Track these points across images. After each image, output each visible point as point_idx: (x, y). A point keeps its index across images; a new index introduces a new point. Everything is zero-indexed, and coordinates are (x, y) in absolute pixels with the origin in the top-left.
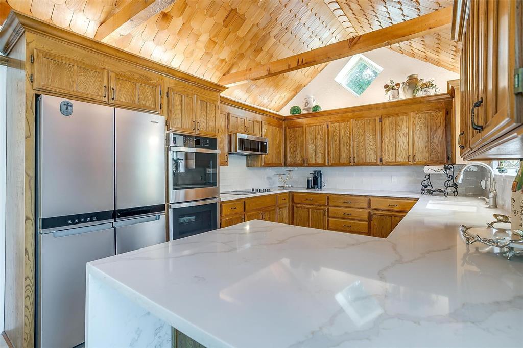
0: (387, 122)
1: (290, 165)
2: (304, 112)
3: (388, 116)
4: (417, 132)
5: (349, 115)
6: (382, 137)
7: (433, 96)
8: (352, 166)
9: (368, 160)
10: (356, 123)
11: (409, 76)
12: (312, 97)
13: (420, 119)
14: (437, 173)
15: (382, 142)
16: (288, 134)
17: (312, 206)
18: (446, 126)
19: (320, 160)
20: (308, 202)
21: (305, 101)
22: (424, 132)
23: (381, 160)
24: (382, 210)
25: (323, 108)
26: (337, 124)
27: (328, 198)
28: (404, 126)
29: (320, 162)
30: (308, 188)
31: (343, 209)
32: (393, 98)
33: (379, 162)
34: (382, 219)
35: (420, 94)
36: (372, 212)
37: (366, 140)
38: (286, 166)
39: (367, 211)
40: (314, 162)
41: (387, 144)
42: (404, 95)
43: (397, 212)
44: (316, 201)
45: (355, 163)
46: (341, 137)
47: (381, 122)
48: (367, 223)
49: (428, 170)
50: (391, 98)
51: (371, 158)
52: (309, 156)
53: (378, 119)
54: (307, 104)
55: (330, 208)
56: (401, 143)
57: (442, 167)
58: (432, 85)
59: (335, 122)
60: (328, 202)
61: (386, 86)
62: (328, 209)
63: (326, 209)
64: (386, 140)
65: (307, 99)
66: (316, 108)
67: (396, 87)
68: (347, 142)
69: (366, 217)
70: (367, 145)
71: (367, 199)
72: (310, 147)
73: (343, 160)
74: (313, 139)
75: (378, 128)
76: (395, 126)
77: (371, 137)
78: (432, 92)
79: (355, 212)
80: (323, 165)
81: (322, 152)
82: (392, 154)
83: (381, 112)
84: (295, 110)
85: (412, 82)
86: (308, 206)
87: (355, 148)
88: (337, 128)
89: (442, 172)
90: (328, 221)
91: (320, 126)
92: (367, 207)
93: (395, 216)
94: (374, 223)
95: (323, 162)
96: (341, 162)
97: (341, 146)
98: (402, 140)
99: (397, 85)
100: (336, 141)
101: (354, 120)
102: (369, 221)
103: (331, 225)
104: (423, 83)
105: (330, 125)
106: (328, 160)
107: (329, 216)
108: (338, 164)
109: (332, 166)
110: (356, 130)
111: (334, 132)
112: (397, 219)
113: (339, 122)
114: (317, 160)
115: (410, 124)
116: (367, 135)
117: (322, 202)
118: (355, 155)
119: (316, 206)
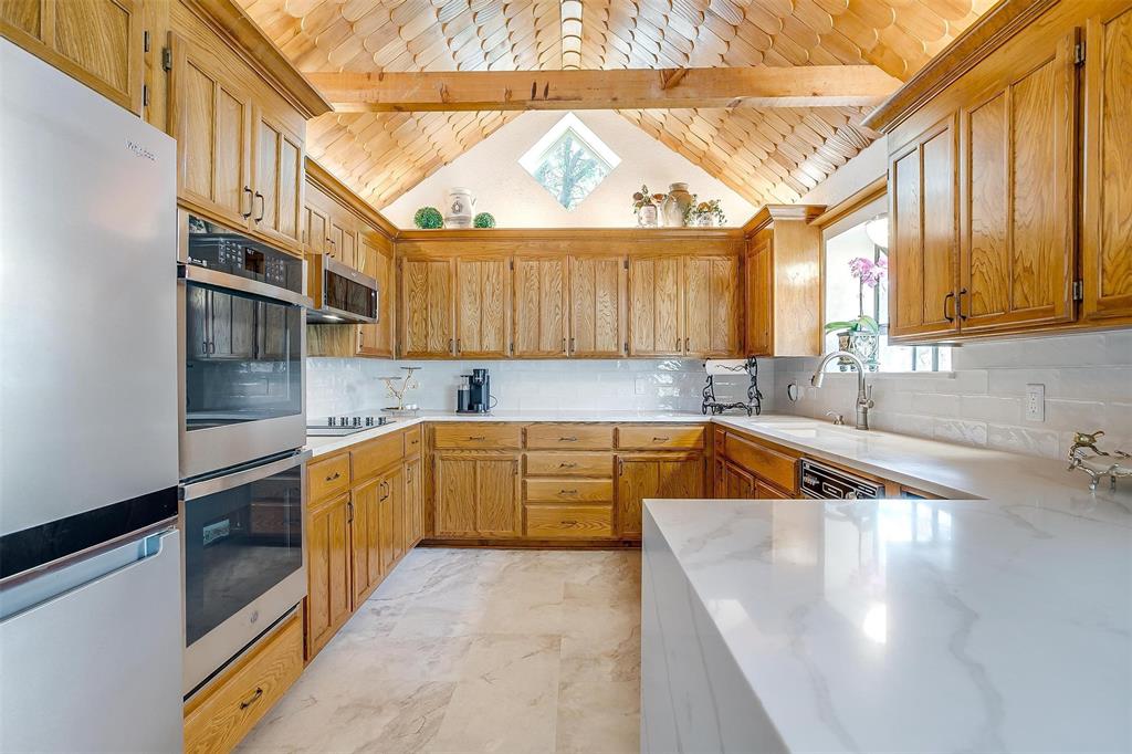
0: (638, 268)
1: (413, 355)
2: (449, 226)
3: (642, 257)
4: (691, 295)
5: (562, 246)
6: (628, 299)
7: (716, 230)
8: (565, 358)
9: (600, 348)
10: (577, 264)
11: (673, 185)
12: (468, 192)
13: (698, 269)
14: (734, 372)
15: (629, 309)
16: (406, 276)
17: (482, 454)
18: (738, 286)
19: (491, 343)
20: (473, 444)
21: (452, 201)
22: (704, 296)
23: (627, 348)
24: (641, 450)
25: (501, 223)
26: (534, 264)
27: (524, 433)
28: (670, 279)
29: (492, 349)
30: (460, 410)
31: (558, 453)
32: (649, 222)
33: (623, 352)
34: (642, 470)
35: (695, 223)
36: (621, 456)
37: (598, 304)
38: (399, 356)
39: (611, 454)
40: (476, 348)
41: (638, 313)
42: (667, 219)
43: (669, 451)
44: (496, 442)
45: (571, 351)
46: (543, 295)
47: (627, 267)
48: (611, 481)
49: (713, 367)
50: (643, 222)
51: (606, 342)
52: (464, 334)
53: (621, 262)
54: (458, 207)
55: (528, 454)
56: (664, 314)
57: (743, 362)
58: (716, 208)
59: (529, 258)
60: (525, 443)
61: (638, 196)
62: (525, 458)
63: (520, 458)
64: (637, 306)
65: (458, 194)
66: (483, 221)
67: (654, 202)
68: (557, 306)
69: (608, 467)
70: (599, 315)
71: (610, 429)
72: (469, 313)
73: (546, 346)
74: (475, 294)
75: (622, 279)
76: (654, 279)
77: (607, 298)
78: (715, 223)
79: (584, 460)
80: (501, 356)
81: (498, 324)
82: (648, 336)
83: (625, 248)
84: (428, 218)
85: (679, 195)
86: (474, 454)
87: (574, 319)
88: (535, 272)
89: (744, 372)
90: (524, 484)
91: (492, 263)
92: (609, 444)
93: (666, 461)
94: (626, 477)
95: (499, 349)
96: (542, 349)
97: (542, 313)
98: (665, 307)
99: (657, 197)
100: (531, 301)
101: (573, 259)
102: (615, 476)
103: (531, 494)
104: (699, 201)
105: (519, 263)
106: (512, 345)
107: (525, 473)
108: (536, 355)
109: (521, 357)
110: (576, 280)
111: (527, 280)
112: (670, 466)
113: (539, 258)
114: (485, 344)
115: (681, 279)
116: (600, 293)
117: (508, 443)
118: (574, 336)
119: (494, 454)
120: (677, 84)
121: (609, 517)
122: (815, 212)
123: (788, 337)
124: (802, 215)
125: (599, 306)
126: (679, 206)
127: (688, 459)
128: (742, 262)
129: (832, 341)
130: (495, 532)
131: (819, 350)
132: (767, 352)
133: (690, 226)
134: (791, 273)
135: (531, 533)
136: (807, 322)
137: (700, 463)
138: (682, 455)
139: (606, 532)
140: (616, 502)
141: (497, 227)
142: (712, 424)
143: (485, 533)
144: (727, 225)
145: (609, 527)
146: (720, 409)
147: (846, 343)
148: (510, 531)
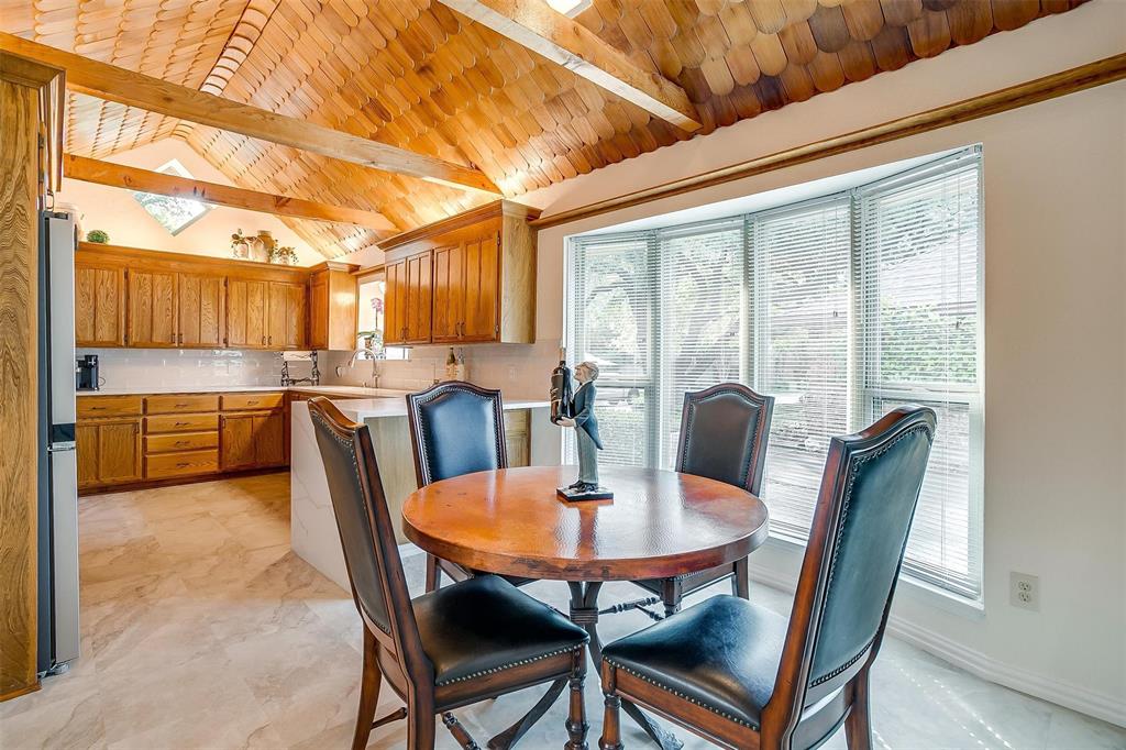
0: (235, 287)
3: (238, 279)
4: (273, 307)
6: (226, 308)
7: (292, 267)
8: (175, 347)
9: (204, 340)
10: (185, 279)
11: (262, 232)
14: (303, 359)
15: (227, 315)
17: (105, 420)
18: (306, 304)
19: (105, 334)
20: (95, 413)
22: (282, 308)
23: (226, 341)
24: (239, 410)
25: (112, 241)
26: (148, 276)
27: (145, 402)
28: (258, 298)
29: (106, 339)
31: (175, 416)
32: (242, 256)
33: (222, 345)
34: (240, 423)
35: (277, 260)
36: (224, 415)
37: (203, 310)
39: (216, 414)
40: (90, 337)
41: (234, 318)
42: (256, 255)
43: (259, 410)
44: (118, 410)
45: (180, 343)
46: (156, 301)
47: (226, 285)
48: (217, 432)
49: (288, 356)
50: (239, 254)
51: (209, 337)
53: (222, 283)
55: (148, 418)
56: (254, 319)
57: (309, 353)
58: (292, 252)
59: (141, 271)
60: (145, 410)
61: (235, 237)
62: (145, 421)
63: (140, 421)
64: (233, 314)
66: (97, 237)
67: (247, 242)
68: (168, 309)
69: (215, 423)
70: (203, 317)
71: (217, 397)
73: (157, 338)
74: (89, 295)
75: (222, 294)
76: (247, 295)
77: (210, 306)
78: (291, 262)
79: (195, 419)
80: (115, 345)
81: (113, 320)
82: (242, 334)
83: (226, 271)
85: (264, 239)
86: (97, 420)
87: (183, 319)
88: (148, 282)
89: (309, 359)
90: (144, 440)
91: (106, 272)
92: (217, 408)
93: (258, 416)
94: (227, 430)
95: (113, 339)
96: (154, 339)
97: (155, 314)
98: (254, 316)
99: (250, 239)
100: (145, 303)
101: (182, 276)
102: (220, 429)
103: (150, 447)
104: (280, 246)
105: (132, 275)
106: (126, 336)
107: (145, 432)
108: (149, 344)
109: (134, 346)
110: (184, 292)
111: (140, 287)
112: (260, 419)
113: (151, 272)
114: (99, 335)
115: (267, 296)
116: (204, 302)
117: (130, 410)
118: (182, 332)
119: (117, 419)
120: (283, 205)
121: (216, 457)
122: (354, 269)
123: (337, 340)
124: (347, 269)
125: (203, 312)
126: (266, 247)
127: (272, 415)
128: (308, 289)
129: (361, 342)
130: (117, 479)
131: (354, 347)
132: (324, 347)
133: (273, 262)
134: (340, 299)
135: (150, 475)
136: (348, 330)
137: (281, 416)
138: (269, 412)
139: (214, 467)
140: (220, 447)
141: (110, 243)
142: (288, 391)
143: (107, 480)
144: (298, 265)
145: (216, 464)
146: (294, 382)
147: (369, 345)
148: (132, 476)
